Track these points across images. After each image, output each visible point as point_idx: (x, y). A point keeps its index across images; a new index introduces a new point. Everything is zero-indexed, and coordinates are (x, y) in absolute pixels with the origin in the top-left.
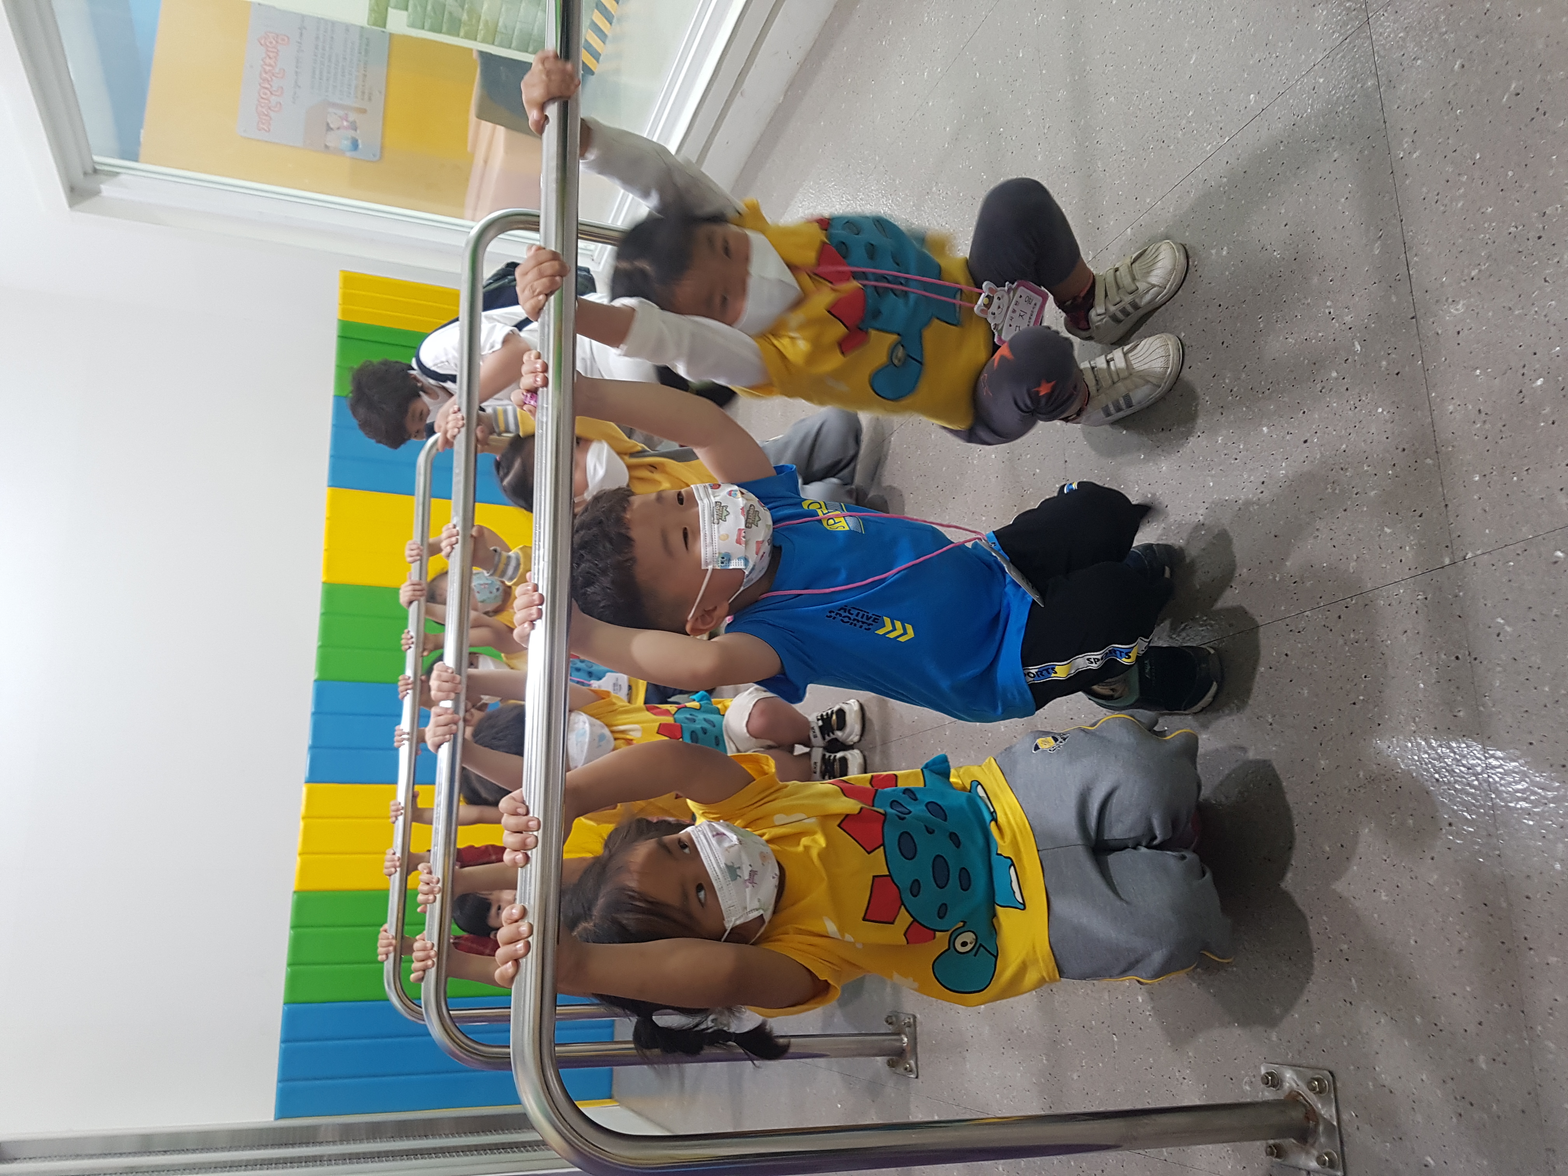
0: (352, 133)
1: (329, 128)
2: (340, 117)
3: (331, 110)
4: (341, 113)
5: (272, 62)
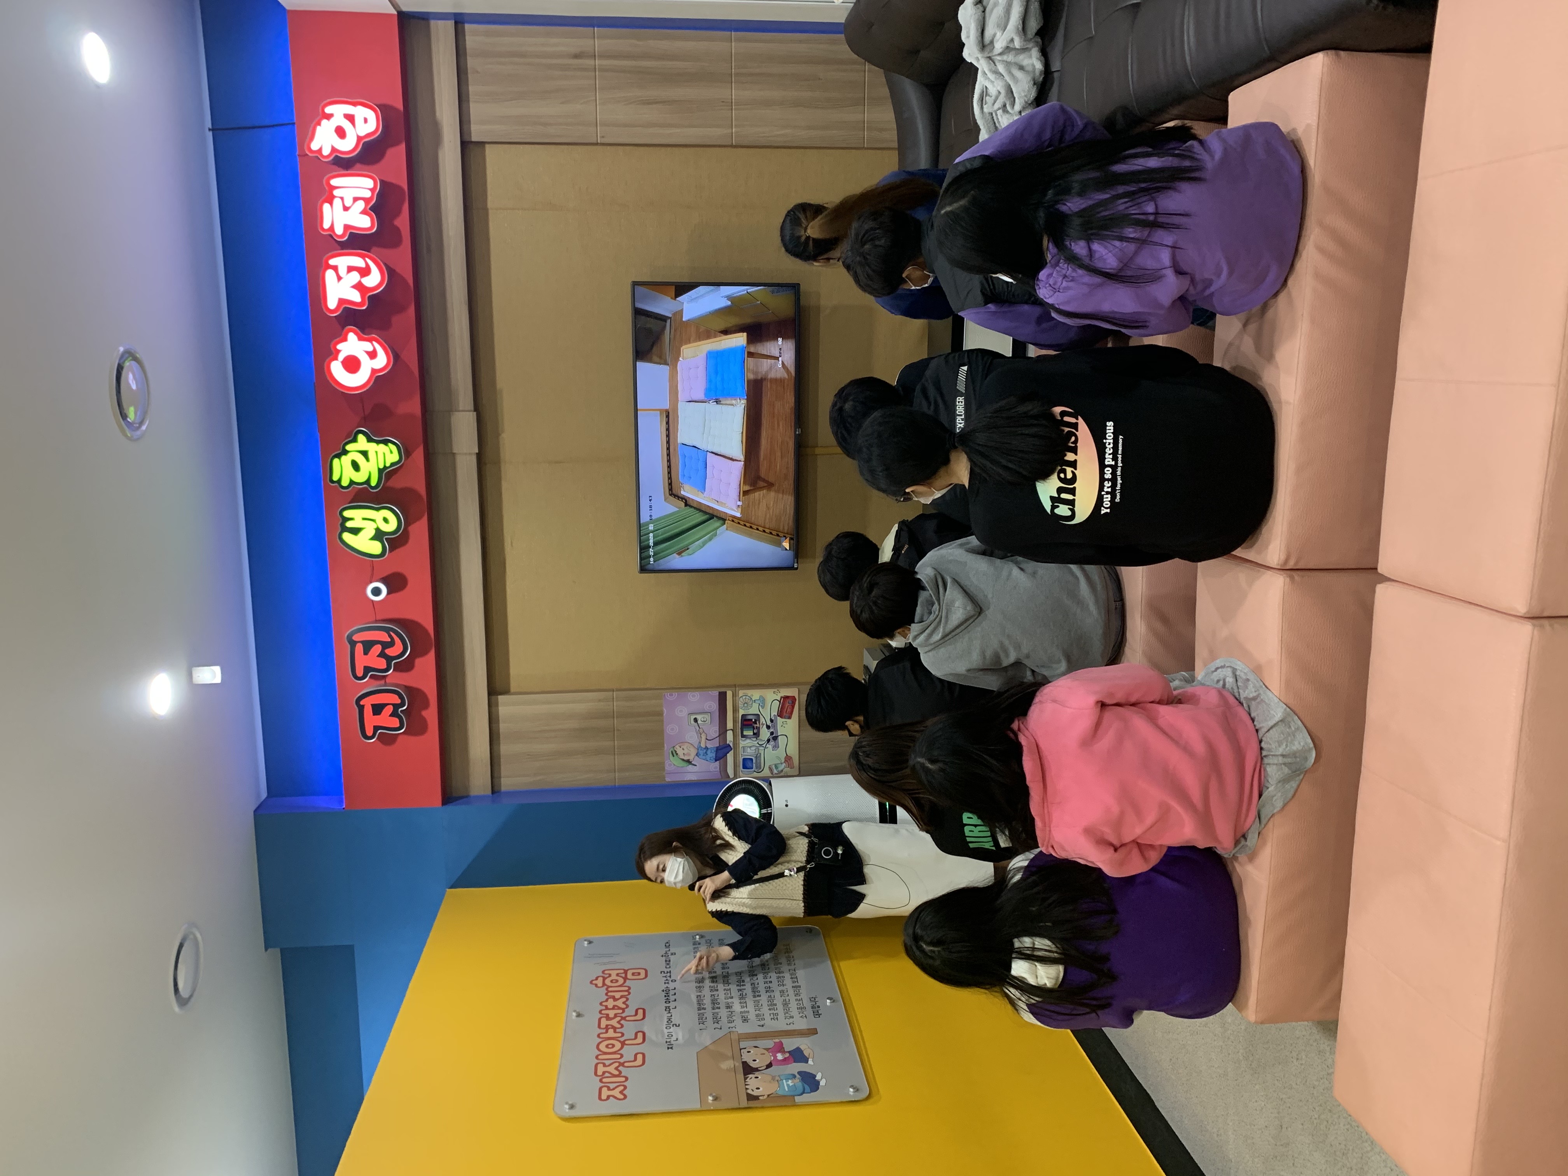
2: (767, 1049)
5: (620, 1003)
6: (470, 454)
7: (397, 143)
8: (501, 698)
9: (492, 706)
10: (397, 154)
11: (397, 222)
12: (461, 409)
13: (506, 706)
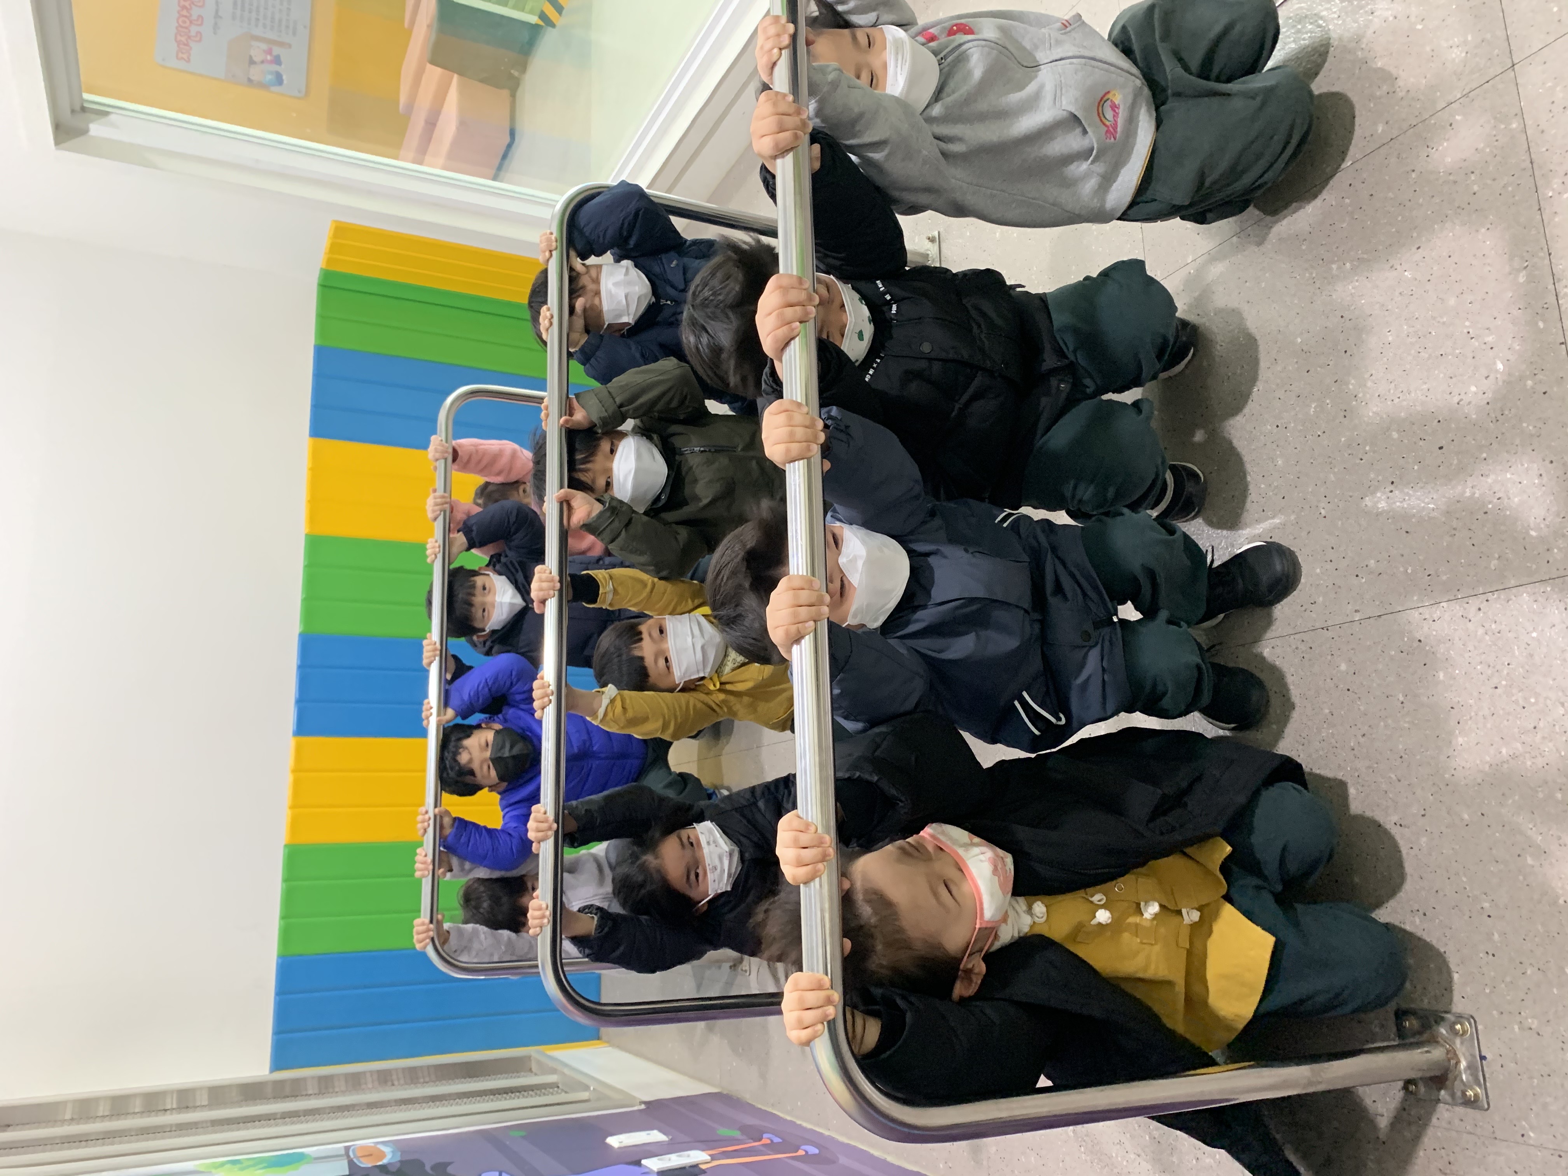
3: (254, 43)
4: (264, 46)
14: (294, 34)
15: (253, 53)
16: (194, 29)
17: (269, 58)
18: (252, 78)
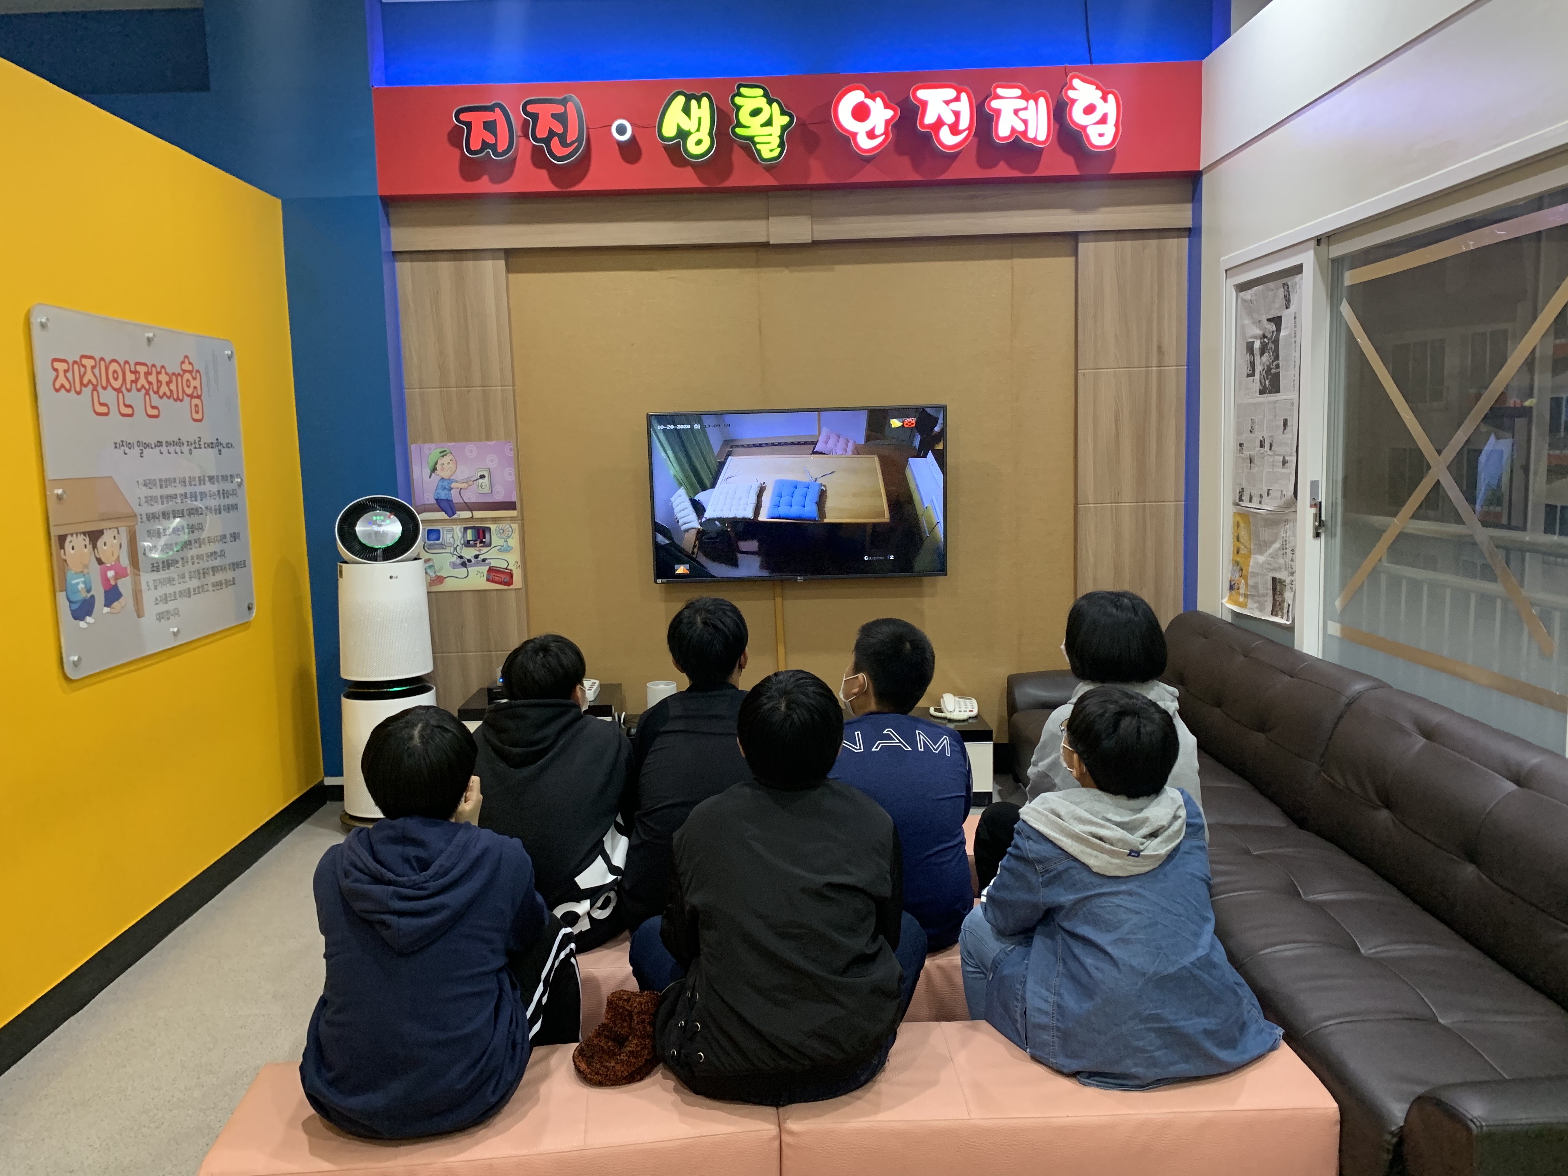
0: (99, 593)
1: (94, 536)
2: (118, 559)
3: (123, 530)
4: (125, 562)
5: (164, 389)
6: (768, 236)
7: (1079, 167)
8: (502, 263)
9: (494, 253)
10: (1067, 166)
11: (1002, 164)
12: (814, 226)
13: (493, 268)
14: (160, 617)
15: (107, 537)
16: (109, 396)
17: (111, 574)
18: (68, 545)
